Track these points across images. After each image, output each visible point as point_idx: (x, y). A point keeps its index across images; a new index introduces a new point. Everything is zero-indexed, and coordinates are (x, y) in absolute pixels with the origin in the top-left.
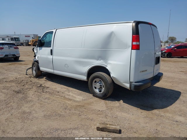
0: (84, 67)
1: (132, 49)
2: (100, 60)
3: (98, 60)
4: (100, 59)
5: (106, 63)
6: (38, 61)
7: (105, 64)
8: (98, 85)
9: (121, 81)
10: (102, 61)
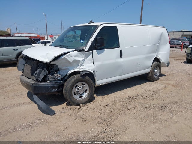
6: (94, 72)
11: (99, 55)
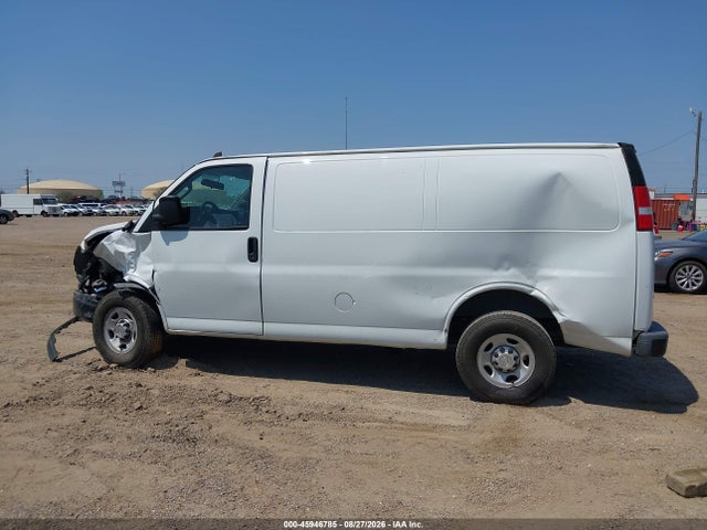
0: (433, 297)
1: (639, 229)
2: (508, 269)
3: (496, 269)
4: (506, 265)
5: (529, 277)
6: (153, 289)
7: (528, 282)
8: (505, 358)
9: (604, 333)
10: (513, 271)
11: (168, 244)
